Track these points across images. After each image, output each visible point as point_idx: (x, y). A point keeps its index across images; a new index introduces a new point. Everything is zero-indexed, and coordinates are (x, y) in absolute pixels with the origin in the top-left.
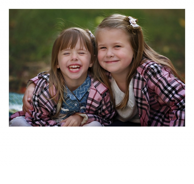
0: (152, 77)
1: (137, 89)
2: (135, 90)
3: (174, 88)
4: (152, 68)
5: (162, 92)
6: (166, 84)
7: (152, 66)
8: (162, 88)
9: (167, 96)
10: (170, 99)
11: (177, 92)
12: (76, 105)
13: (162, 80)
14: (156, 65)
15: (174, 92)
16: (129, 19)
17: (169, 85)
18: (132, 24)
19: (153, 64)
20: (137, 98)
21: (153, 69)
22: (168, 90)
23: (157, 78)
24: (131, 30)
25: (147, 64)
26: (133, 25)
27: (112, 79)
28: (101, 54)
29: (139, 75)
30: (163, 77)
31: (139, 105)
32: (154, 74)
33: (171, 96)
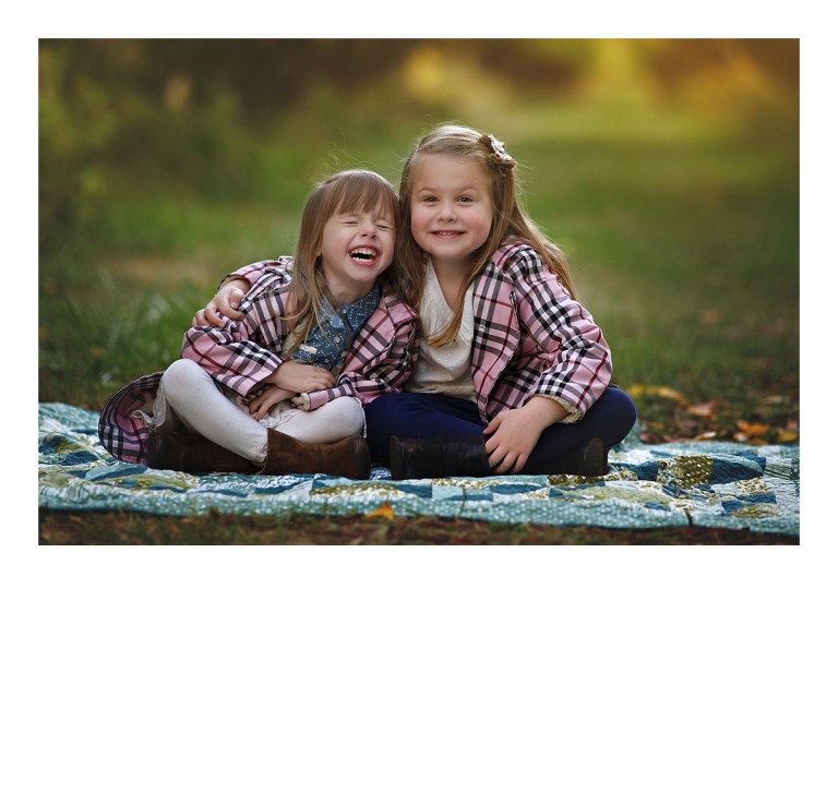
0: (520, 278)
1: (483, 298)
2: (477, 300)
3: (563, 311)
4: (524, 258)
5: (537, 315)
6: (547, 299)
7: (524, 254)
8: (538, 306)
9: (546, 325)
10: (551, 334)
11: (568, 321)
12: (337, 340)
13: (540, 287)
14: (533, 252)
15: (562, 319)
16: (490, 141)
17: (554, 303)
18: (498, 152)
19: (527, 250)
20: (477, 320)
21: (525, 261)
22: (550, 313)
23: (530, 283)
24: (496, 165)
25: (516, 246)
26: (501, 155)
27: (430, 264)
28: (421, 212)
29: (493, 268)
30: (544, 283)
31: (479, 340)
32: (525, 272)
33: (553, 327)
